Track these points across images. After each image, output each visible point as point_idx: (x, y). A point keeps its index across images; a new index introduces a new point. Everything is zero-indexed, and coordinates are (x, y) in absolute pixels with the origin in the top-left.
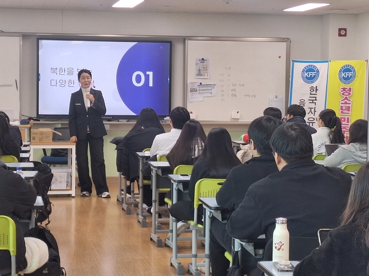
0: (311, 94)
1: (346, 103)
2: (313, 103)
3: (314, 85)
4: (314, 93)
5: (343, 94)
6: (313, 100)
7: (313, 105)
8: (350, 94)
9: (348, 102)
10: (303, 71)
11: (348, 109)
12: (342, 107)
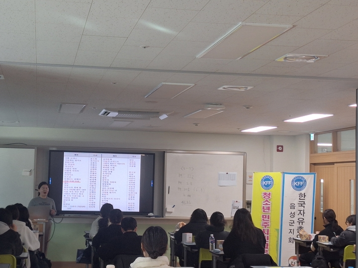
0: (300, 199)
1: (267, 204)
2: (302, 206)
3: (303, 192)
4: (303, 198)
5: (264, 197)
6: (302, 204)
7: (302, 208)
8: (269, 197)
9: (268, 203)
10: (293, 181)
11: (269, 208)
12: (264, 207)
